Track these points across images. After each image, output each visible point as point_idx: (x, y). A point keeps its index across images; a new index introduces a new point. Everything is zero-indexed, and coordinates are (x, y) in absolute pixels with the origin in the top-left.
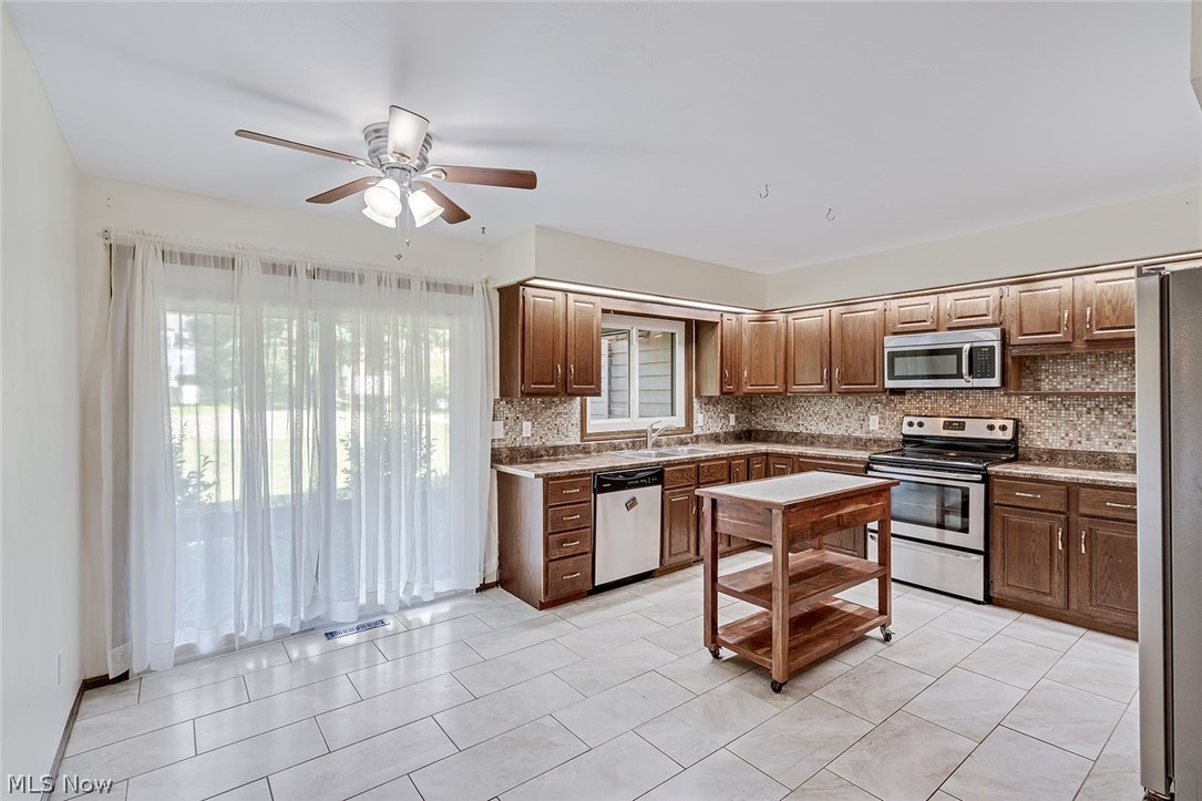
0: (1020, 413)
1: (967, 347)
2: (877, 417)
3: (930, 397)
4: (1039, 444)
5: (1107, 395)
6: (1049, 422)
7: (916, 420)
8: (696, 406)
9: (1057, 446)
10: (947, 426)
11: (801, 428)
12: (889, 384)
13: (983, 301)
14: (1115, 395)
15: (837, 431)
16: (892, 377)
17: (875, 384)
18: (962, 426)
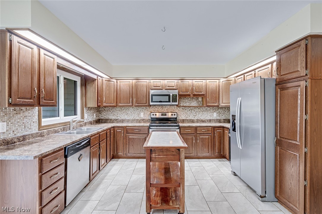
0: (177, 111)
1: (171, 94)
2: (143, 113)
3: (157, 107)
4: (181, 118)
5: (192, 106)
6: (182, 113)
7: (154, 114)
8: (85, 111)
9: (184, 118)
10: (162, 115)
11: (119, 118)
12: (151, 103)
13: (173, 83)
14: (194, 106)
15: (131, 118)
16: (152, 101)
17: (146, 103)
18: (166, 115)
